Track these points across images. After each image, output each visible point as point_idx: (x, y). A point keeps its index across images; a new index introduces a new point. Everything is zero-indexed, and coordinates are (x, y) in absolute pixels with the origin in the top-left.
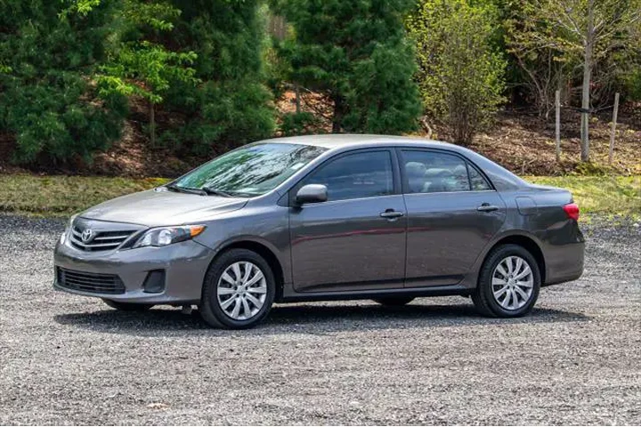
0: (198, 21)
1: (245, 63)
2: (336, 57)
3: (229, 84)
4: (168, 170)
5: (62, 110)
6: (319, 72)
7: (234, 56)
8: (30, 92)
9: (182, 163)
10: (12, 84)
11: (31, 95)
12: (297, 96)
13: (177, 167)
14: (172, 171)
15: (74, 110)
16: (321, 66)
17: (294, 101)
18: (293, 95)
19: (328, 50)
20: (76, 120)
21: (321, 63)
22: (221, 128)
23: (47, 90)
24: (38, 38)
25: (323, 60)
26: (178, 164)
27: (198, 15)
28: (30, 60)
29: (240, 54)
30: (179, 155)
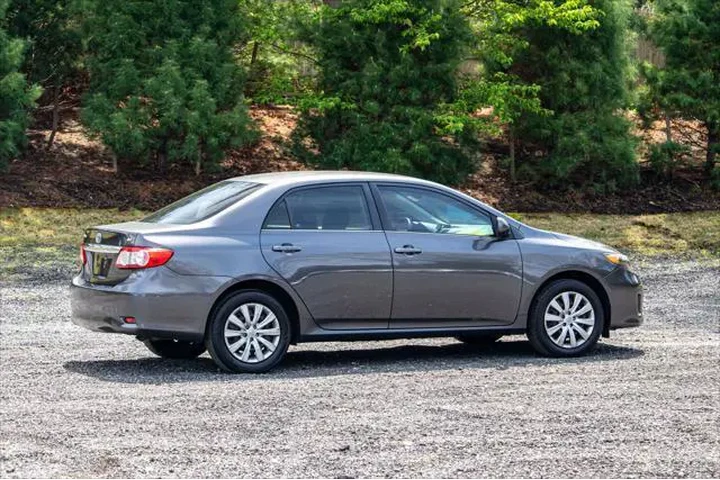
0: (553, 50)
1: (605, 93)
2: (703, 83)
3: (588, 115)
4: (527, 204)
5: (407, 146)
6: (685, 99)
7: (592, 87)
8: (375, 129)
9: (541, 197)
10: (357, 122)
11: (377, 133)
12: (668, 124)
13: (535, 201)
14: (531, 206)
15: (417, 147)
16: (689, 94)
17: (663, 130)
18: (663, 124)
19: (695, 76)
20: (422, 156)
21: (688, 90)
22: (576, 161)
23: (393, 126)
24: (381, 75)
25: (689, 86)
26: (537, 199)
27: (553, 44)
28: (374, 97)
29: (598, 83)
30: (538, 188)
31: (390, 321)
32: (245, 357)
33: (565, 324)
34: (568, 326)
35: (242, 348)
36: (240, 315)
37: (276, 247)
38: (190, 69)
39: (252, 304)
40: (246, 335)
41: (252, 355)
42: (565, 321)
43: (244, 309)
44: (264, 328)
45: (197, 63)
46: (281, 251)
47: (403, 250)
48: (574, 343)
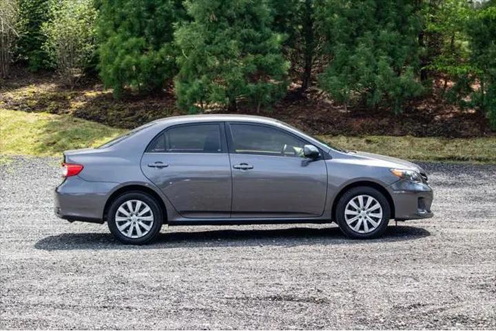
31: (231, 213)
32: (129, 234)
33: (360, 217)
34: (363, 218)
35: (128, 228)
36: (126, 207)
37: (150, 165)
38: (380, 50)
39: (135, 201)
40: (130, 220)
41: (135, 233)
42: (360, 215)
43: (129, 203)
44: (143, 216)
45: (384, 46)
46: (154, 167)
47: (239, 166)
48: (367, 230)
